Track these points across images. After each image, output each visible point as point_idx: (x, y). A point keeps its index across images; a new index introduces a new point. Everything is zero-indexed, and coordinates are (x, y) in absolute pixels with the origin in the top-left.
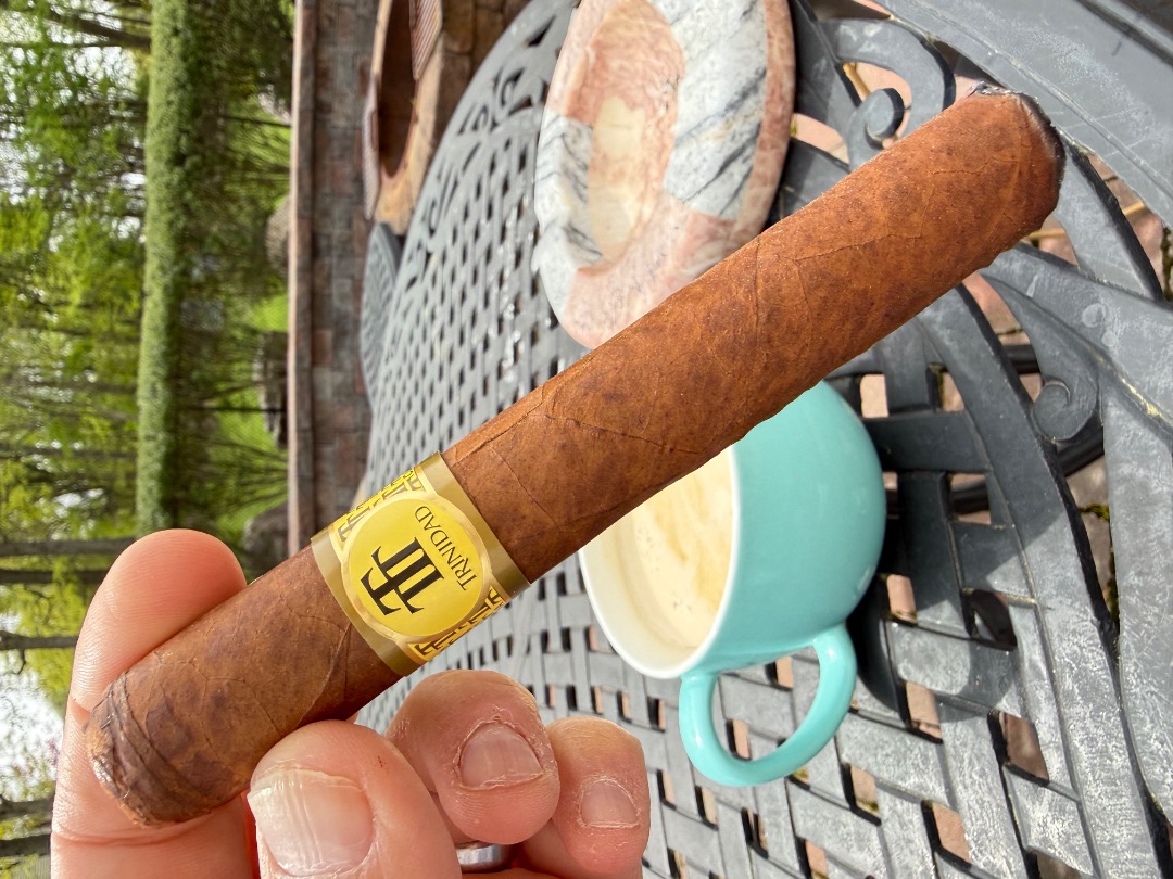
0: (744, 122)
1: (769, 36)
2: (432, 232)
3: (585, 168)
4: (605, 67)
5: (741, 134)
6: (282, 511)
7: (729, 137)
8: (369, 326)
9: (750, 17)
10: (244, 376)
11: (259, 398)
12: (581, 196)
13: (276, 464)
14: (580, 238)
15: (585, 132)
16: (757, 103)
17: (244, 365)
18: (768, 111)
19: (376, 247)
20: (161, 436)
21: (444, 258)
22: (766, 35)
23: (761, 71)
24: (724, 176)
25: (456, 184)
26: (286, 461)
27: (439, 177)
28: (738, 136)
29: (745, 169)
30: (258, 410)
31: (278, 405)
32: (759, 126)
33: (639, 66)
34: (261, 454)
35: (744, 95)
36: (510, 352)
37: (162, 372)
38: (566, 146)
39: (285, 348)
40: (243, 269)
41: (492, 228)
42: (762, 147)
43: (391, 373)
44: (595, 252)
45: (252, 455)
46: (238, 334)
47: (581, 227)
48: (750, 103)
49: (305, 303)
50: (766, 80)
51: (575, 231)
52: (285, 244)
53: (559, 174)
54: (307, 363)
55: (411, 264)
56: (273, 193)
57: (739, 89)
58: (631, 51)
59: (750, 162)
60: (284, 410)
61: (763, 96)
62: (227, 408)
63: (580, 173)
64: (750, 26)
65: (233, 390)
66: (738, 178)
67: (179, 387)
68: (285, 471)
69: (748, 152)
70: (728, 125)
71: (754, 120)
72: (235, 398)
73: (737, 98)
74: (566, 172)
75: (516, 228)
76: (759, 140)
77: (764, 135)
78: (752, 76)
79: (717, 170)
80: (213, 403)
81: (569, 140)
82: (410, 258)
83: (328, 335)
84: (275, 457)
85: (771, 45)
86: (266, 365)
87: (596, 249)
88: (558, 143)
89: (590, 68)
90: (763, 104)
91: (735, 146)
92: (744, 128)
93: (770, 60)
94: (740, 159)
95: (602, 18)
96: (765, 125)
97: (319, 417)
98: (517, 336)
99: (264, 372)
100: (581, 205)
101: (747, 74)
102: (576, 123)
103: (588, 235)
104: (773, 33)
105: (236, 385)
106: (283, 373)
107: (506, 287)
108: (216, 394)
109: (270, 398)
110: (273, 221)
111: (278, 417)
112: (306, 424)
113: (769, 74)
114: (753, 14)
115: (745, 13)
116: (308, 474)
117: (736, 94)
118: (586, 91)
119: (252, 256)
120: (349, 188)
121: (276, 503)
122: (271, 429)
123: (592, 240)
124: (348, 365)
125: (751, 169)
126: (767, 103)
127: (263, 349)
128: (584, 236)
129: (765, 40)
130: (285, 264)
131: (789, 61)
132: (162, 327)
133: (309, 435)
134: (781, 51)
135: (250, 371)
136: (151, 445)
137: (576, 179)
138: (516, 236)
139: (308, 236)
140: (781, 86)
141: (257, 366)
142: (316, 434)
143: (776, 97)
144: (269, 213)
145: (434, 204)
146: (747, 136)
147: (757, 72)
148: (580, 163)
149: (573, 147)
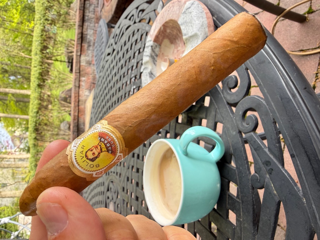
2: (116, 43)
3: (157, 56)
4: (166, 31)
11: (65, 58)
15: (158, 46)
19: (101, 26)
20: (38, 67)
21: (118, 53)
25: (123, 34)
30: (64, 62)
37: (39, 48)
46: (60, 39)
49: (80, 36)
51: (152, 74)
54: (79, 54)
58: (173, 29)
60: (72, 62)
62: (56, 60)
72: (59, 58)
74: (151, 56)
81: (153, 48)
88: (150, 48)
97: (82, 69)
100: (154, 66)
102: (156, 44)
105: (59, 54)
108: (54, 56)
109: (68, 59)
111: (70, 64)
112: (77, 71)
116: (78, 85)
118: (159, 36)
120: (95, 2)
122: (68, 67)
124: (90, 55)
128: (154, 76)
132: (39, 35)
137: (154, 58)
142: (80, 74)
148: (156, 54)
149: (154, 50)
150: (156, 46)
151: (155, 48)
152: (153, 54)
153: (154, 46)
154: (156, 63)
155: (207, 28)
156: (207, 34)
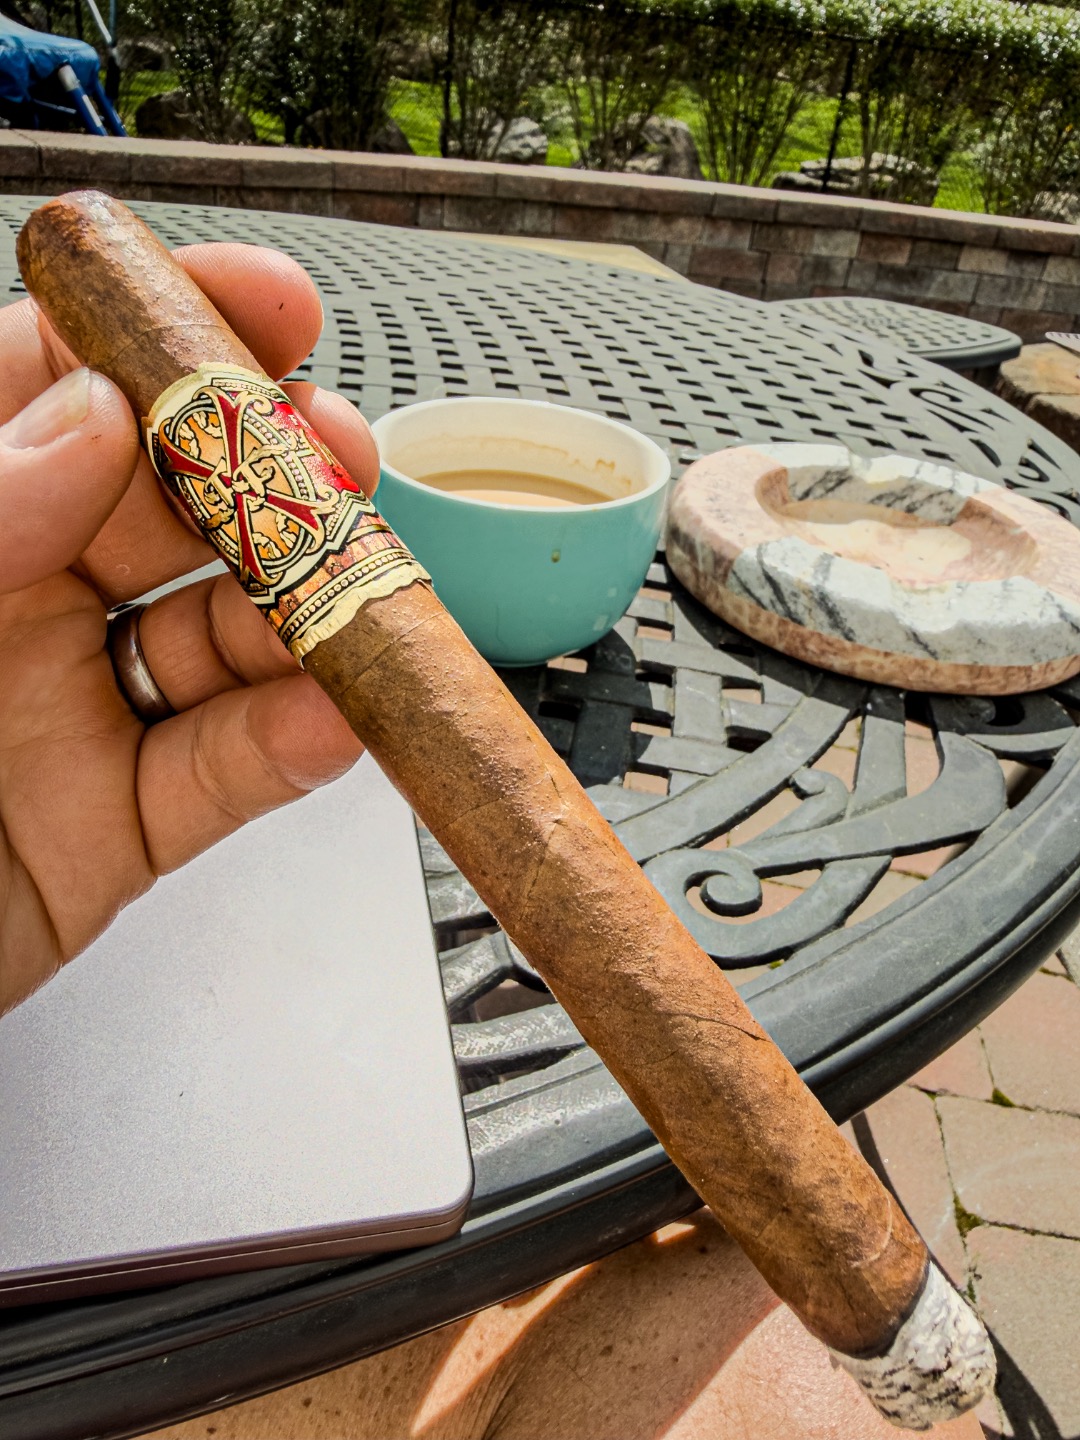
1: (887, 654)
3: (910, 510)
4: (1002, 543)
5: (795, 602)
9: (909, 639)
12: (880, 498)
14: (830, 484)
15: (948, 515)
16: (821, 624)
18: (812, 634)
22: (889, 651)
23: (851, 635)
24: (764, 581)
28: (794, 598)
29: (766, 601)
32: (800, 623)
35: (831, 613)
38: (940, 493)
42: (782, 623)
44: (807, 494)
47: (843, 489)
48: (823, 617)
50: (842, 638)
53: (913, 479)
57: (838, 609)
59: (770, 607)
61: (827, 631)
66: (758, 593)
69: (779, 607)
70: (808, 592)
71: (806, 618)
73: (830, 605)
74: (912, 488)
76: (787, 619)
77: (791, 626)
79: (771, 574)
81: (945, 497)
88: (947, 484)
89: (1008, 529)
90: (819, 630)
91: (786, 594)
92: (800, 608)
93: (861, 648)
96: (801, 630)
101: (851, 622)
102: (959, 508)
103: (830, 494)
104: (890, 659)
113: (848, 644)
115: (915, 635)
117: (835, 605)
123: (822, 496)
125: (764, 607)
126: (820, 635)
129: (883, 649)
131: (860, 671)
134: (870, 664)
137: (900, 498)
140: (835, 654)
143: (825, 647)
146: (793, 607)
147: (851, 631)
148: (917, 505)
149: (936, 500)
150: (949, 510)
151: (941, 503)
152: (918, 496)
153: (951, 501)
154: (884, 502)
155: (970, 663)
156: (945, 659)
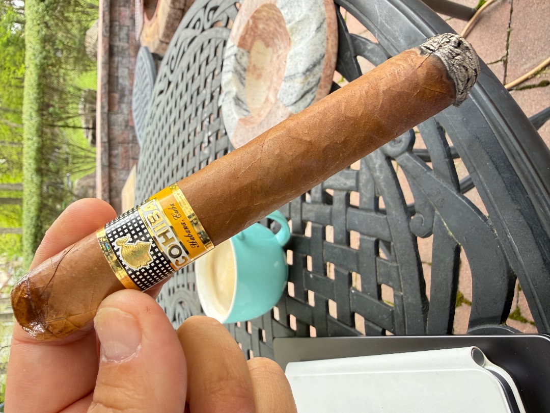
0: (313, 77)
1: (328, 39)
2: (172, 72)
3: (245, 70)
4: (256, 27)
5: (312, 82)
6: (94, 176)
7: (306, 83)
8: (137, 96)
9: (320, 31)
10: (75, 111)
11: (81, 122)
12: (242, 83)
13: (90, 154)
14: (241, 103)
15: (246, 54)
16: (319, 69)
17: (75, 106)
18: (324, 73)
19: (141, 59)
20: (35, 139)
21: (177, 86)
22: (326, 38)
23: (322, 55)
24: (303, 99)
25: (184, 53)
26: (95, 153)
27: (176, 45)
28: (310, 83)
29: (312, 96)
30: (80, 128)
31: (91, 126)
32: (320, 79)
33: (271, 29)
34: (83, 149)
35: (314, 66)
36: (206, 140)
37: (36, 107)
38: (237, 60)
39: (95, 98)
40: (74, 57)
41: (200, 79)
42: (320, 87)
43: (149, 132)
44: (247, 111)
45: (79, 150)
46: (71, 89)
47: (242, 98)
48: (317, 69)
49: (105, 80)
50: (324, 59)
51: (239, 99)
52: (95, 45)
53: (233, 72)
54: (106, 110)
55: (161, 83)
56: (89, 19)
57: (312, 63)
58: (269, 22)
59: (315, 94)
60: (94, 128)
61: (322, 66)
62: (66, 126)
63: (242, 72)
64: (320, 35)
65: (69, 118)
66: (309, 100)
67: (43, 115)
68: (95, 158)
69: (314, 90)
70: (306, 78)
71: (318, 76)
72: (70, 122)
73: (311, 67)
74: (236, 72)
75: (212, 83)
76: (319, 85)
77: (322, 83)
78: (318, 57)
79: (300, 96)
80: (60, 123)
81: (238, 57)
82: (160, 80)
83: (117, 96)
84: (89, 151)
85: (328, 43)
86: (85, 106)
87: (248, 109)
88: (233, 57)
89: (250, 27)
90: (322, 70)
91: (309, 87)
92: (313, 80)
93: (327, 50)
94: (310, 93)
95: (256, 6)
96: (322, 78)
97: (111, 136)
98: (210, 133)
99: (84, 109)
100: (242, 87)
101: (317, 56)
102: (242, 50)
103: (244, 102)
104: (329, 38)
105: (70, 115)
106: (94, 111)
107: (206, 109)
108: (61, 119)
109: (87, 122)
110: (88, 32)
111: (91, 131)
112: (106, 140)
113: (326, 56)
114: (321, 29)
115: (318, 28)
116: (106, 164)
117: (311, 65)
118: (247, 36)
119: (79, 51)
120: (128, 22)
121: (90, 172)
122: (87, 137)
123: (246, 105)
124: (126, 111)
125: (315, 97)
126: (324, 69)
127: (83, 98)
128: (242, 102)
129: (326, 41)
130: (95, 56)
131: (335, 50)
132: (35, 84)
133: (107, 145)
134: (332, 46)
135: (77, 109)
136: (30, 142)
137: (241, 74)
138: (211, 87)
139: (107, 46)
140: (330, 61)
141: (81, 106)
142: (110, 145)
143: (328, 66)
144: (86, 29)
145: (173, 58)
146: (314, 83)
147: (321, 55)
148: (243, 68)
149: (240, 61)
150: (243, 54)
151: (241, 58)
152: (239, 68)
153: (240, 54)
154: (244, 81)
